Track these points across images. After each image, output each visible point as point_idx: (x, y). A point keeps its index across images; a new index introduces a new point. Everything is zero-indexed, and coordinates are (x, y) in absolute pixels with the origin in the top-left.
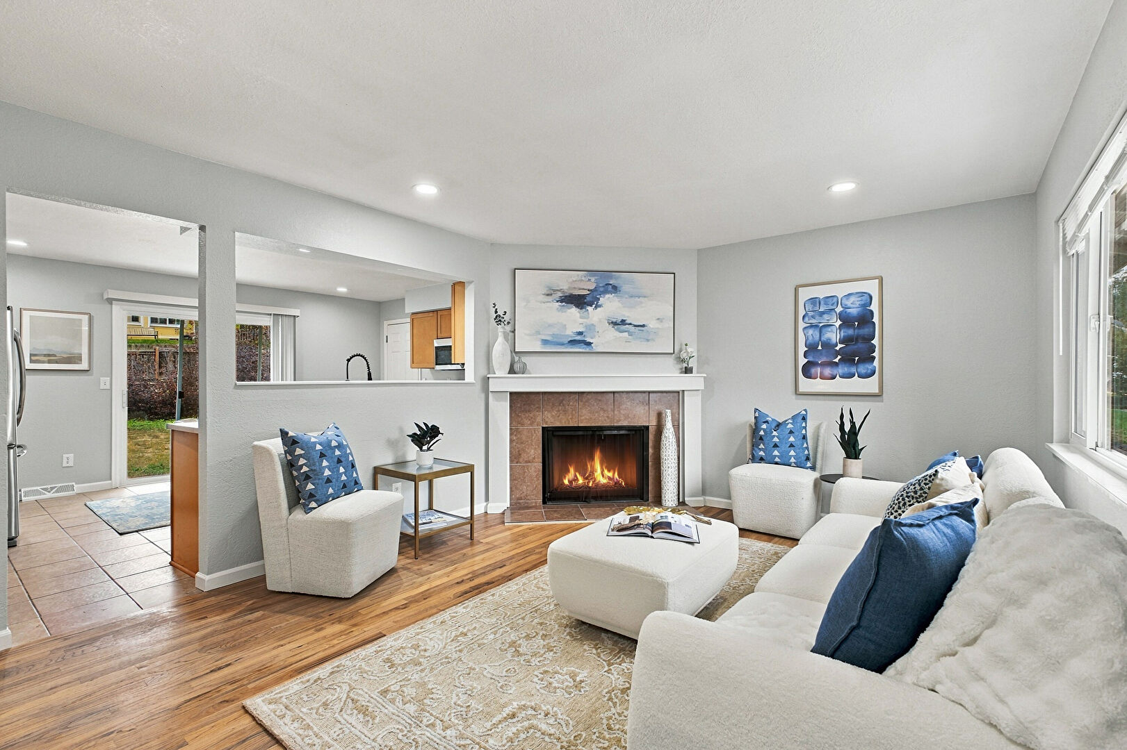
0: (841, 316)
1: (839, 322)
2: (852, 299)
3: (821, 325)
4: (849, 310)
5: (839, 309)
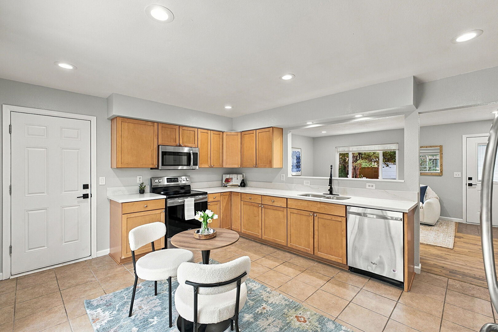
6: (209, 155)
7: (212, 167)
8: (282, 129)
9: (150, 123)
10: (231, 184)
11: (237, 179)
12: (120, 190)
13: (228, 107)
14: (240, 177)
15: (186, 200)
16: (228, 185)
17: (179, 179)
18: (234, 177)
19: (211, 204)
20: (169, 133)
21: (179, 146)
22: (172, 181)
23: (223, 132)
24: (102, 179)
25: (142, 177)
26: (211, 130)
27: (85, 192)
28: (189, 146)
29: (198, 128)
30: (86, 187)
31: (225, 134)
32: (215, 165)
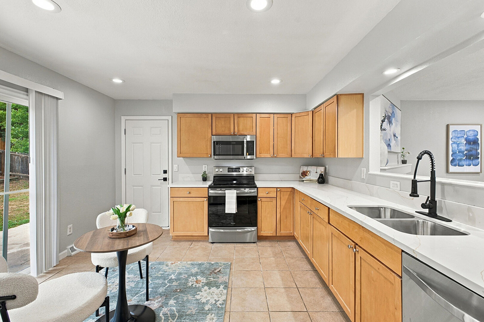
0: (466, 140)
1: (465, 142)
2: (471, 132)
3: (458, 142)
4: (469, 137)
5: (465, 136)
6: (272, 144)
7: (276, 157)
8: (363, 94)
9: (204, 115)
10: (307, 178)
11: (316, 172)
12: (189, 177)
13: (275, 81)
14: (321, 170)
15: (226, 191)
16: (304, 179)
17: (241, 169)
18: (312, 169)
19: (263, 200)
20: (223, 123)
21: (234, 135)
22: (234, 171)
23: (292, 114)
24: (175, 166)
25: (206, 166)
26: (274, 114)
27: (165, 176)
28: (245, 133)
29: (256, 113)
30: (165, 172)
31: (294, 116)
32: (281, 155)
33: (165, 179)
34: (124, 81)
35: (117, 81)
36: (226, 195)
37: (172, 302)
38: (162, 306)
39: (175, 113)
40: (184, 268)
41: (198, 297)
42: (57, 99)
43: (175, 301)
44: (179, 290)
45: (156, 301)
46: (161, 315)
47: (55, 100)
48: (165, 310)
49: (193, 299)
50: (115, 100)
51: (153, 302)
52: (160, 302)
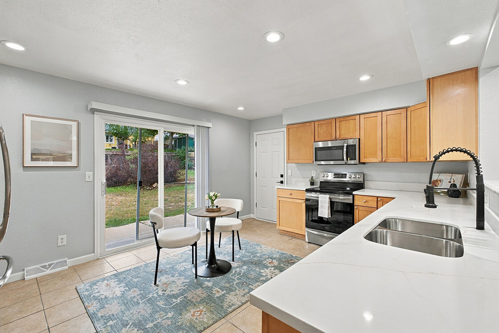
7: (384, 162)
8: (477, 68)
11: (450, 182)
13: (365, 78)
14: (454, 178)
15: (320, 196)
17: (348, 175)
18: (445, 177)
19: (361, 208)
20: (325, 129)
21: (336, 140)
22: (340, 177)
23: (407, 108)
24: (289, 171)
25: (315, 171)
26: (382, 111)
27: (282, 179)
28: (347, 137)
29: (360, 115)
30: (282, 176)
31: (409, 110)
32: (391, 159)
33: (282, 182)
34: (245, 108)
35: (241, 109)
36: (320, 199)
37: (245, 267)
38: (237, 267)
39: (285, 125)
40: (270, 252)
41: (262, 271)
42: (209, 128)
43: (247, 268)
44: (254, 263)
45: (237, 263)
46: (234, 271)
47: (207, 128)
48: (238, 269)
49: (259, 271)
50: (250, 120)
51: (235, 263)
52: (239, 264)
